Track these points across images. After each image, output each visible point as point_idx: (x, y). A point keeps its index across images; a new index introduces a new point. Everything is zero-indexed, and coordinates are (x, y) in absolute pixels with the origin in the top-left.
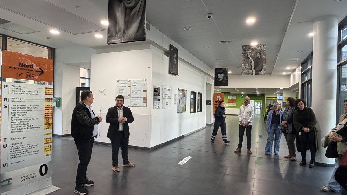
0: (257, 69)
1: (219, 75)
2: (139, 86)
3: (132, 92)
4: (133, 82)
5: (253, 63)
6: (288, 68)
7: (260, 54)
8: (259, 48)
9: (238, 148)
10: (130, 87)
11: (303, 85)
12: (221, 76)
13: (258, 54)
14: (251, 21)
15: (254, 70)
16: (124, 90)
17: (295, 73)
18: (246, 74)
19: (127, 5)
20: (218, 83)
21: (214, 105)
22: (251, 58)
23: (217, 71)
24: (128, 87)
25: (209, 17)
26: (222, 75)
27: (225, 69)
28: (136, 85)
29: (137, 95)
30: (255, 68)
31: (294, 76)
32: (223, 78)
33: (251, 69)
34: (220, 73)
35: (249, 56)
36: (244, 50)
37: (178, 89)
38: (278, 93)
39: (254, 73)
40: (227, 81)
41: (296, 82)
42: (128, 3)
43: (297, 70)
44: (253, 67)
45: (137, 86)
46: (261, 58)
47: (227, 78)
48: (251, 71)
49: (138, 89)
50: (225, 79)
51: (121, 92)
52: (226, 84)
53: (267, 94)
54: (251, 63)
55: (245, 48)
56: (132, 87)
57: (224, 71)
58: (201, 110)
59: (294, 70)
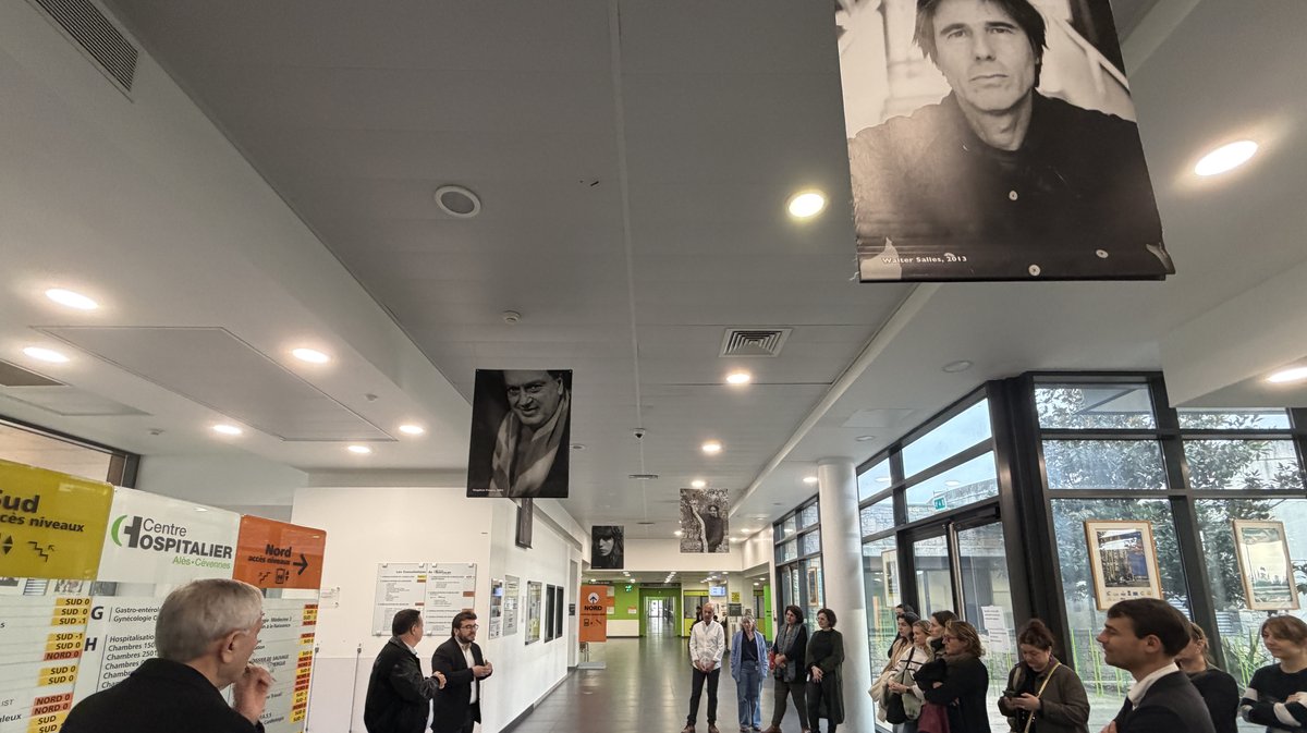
0: (711, 541)
1: (602, 542)
2: (453, 580)
3: (428, 595)
4: (433, 570)
5: (703, 527)
6: (745, 531)
7: (717, 509)
8: (714, 497)
9: (689, 724)
10: (424, 581)
11: (780, 570)
12: (609, 545)
13: (713, 508)
14: (712, 448)
15: (706, 543)
16: (403, 589)
17: (756, 540)
18: (691, 551)
19: (523, 418)
20: (599, 560)
21: (581, 615)
22: (698, 517)
23: (598, 534)
24: (419, 581)
25: (639, 436)
26: (611, 542)
27: (616, 528)
28: (442, 578)
29: (444, 603)
30: (708, 538)
31: (755, 547)
32: (612, 552)
33: (700, 540)
34: (606, 538)
35: (694, 511)
36: (684, 498)
37: (529, 582)
38: (713, 581)
39: (706, 548)
40: (622, 557)
41: (762, 561)
42: (526, 416)
43: (762, 535)
44: (703, 537)
45: (446, 580)
46: (719, 518)
47: (622, 551)
48: (700, 544)
49: (449, 588)
50: (617, 552)
51: (393, 594)
52: (620, 564)
53: (687, 583)
54: (698, 527)
55: (685, 493)
56: (431, 584)
57: (616, 535)
58: (560, 633)
59: (755, 535)
